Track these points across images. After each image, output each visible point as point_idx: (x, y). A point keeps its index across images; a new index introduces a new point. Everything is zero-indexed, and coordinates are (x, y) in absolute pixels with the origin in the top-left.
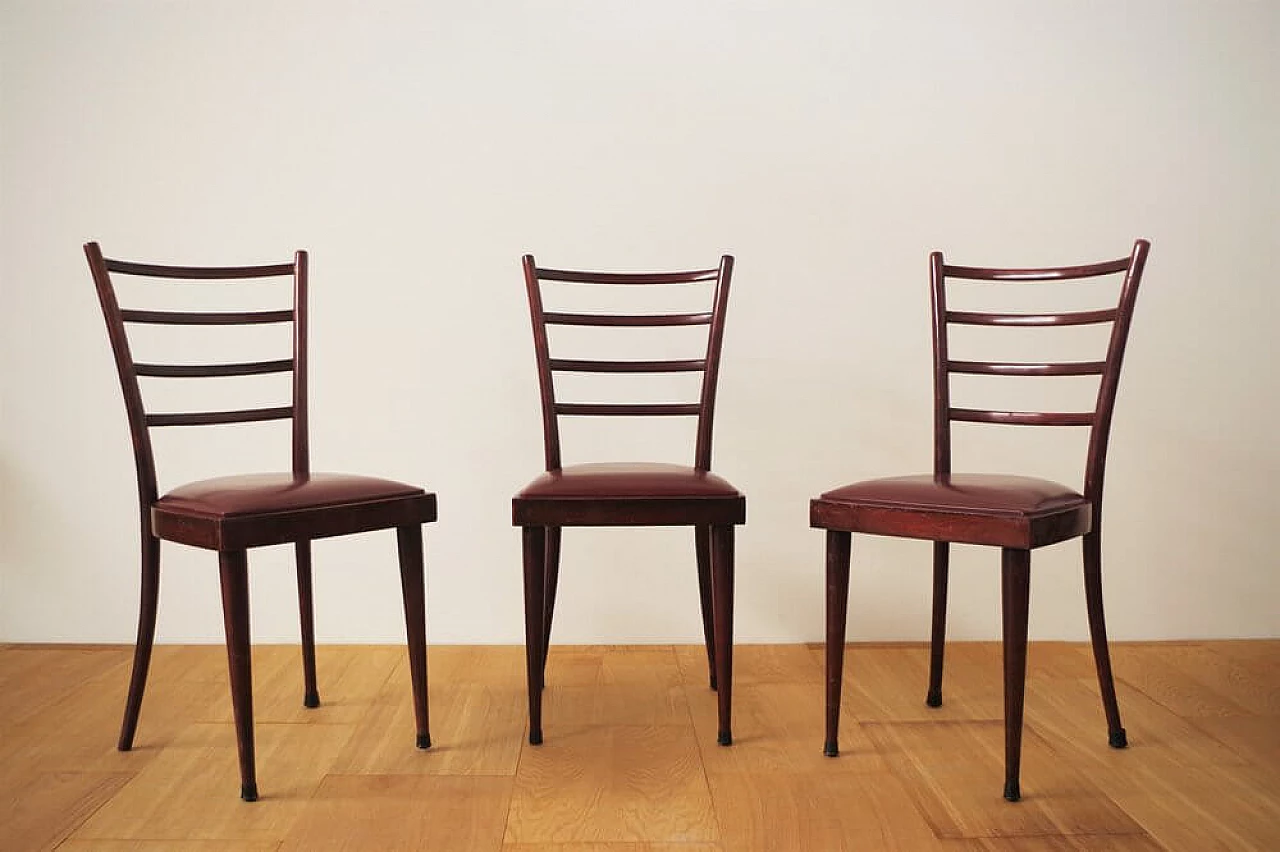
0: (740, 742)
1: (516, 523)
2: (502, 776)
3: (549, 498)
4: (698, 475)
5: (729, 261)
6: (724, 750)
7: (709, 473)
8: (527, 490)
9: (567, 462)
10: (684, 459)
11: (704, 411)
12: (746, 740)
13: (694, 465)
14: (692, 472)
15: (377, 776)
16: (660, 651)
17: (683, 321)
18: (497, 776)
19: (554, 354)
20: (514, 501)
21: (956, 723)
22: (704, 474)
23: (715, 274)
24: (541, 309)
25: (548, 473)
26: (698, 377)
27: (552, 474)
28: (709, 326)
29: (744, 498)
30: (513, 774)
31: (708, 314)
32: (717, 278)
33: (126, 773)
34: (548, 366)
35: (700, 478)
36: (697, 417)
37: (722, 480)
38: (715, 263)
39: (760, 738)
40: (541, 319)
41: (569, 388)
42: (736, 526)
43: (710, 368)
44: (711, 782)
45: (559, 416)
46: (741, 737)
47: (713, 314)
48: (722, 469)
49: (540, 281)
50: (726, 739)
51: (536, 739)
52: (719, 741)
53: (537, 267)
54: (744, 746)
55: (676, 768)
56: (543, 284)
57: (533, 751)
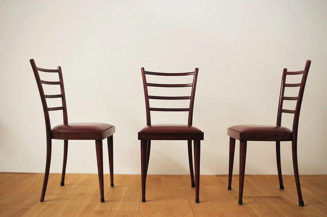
0: (201, 202)
1: (139, 139)
2: (134, 211)
3: (148, 132)
4: (189, 126)
5: (197, 70)
6: (197, 204)
7: (192, 126)
8: (142, 130)
11: (191, 110)
14: (187, 126)
15: (98, 211)
16: (177, 177)
19: (149, 94)
20: (139, 133)
23: (194, 73)
24: (146, 82)
25: (147, 126)
26: (189, 101)
28: (192, 87)
29: (203, 133)
30: (137, 210)
31: (192, 84)
33: (27, 208)
34: (148, 98)
36: (189, 112)
37: (196, 128)
38: (193, 70)
39: (207, 201)
40: (146, 85)
41: (153, 103)
42: (201, 141)
43: (192, 98)
44: (195, 213)
45: (150, 111)
46: (202, 201)
49: (146, 75)
50: (198, 201)
51: (144, 200)
52: (196, 201)
53: (145, 71)
54: (203, 203)
55: (184, 209)
56: (147, 76)
57: (143, 204)
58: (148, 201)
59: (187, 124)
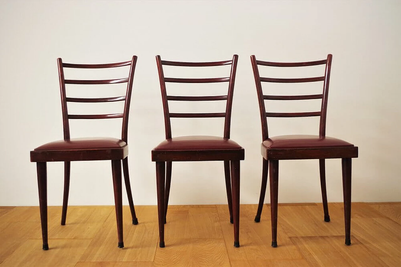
0: (242, 246)
1: (153, 160)
2: (148, 262)
3: (167, 151)
5: (236, 57)
6: (236, 249)
7: (229, 139)
8: (158, 147)
9: (174, 136)
10: (219, 134)
11: (227, 116)
12: (245, 245)
13: (223, 137)
14: (223, 139)
17: (220, 81)
18: (146, 262)
19: (168, 94)
20: (152, 151)
21: (327, 237)
22: (227, 140)
23: (231, 62)
24: (163, 76)
25: (167, 140)
26: (224, 103)
27: (168, 140)
28: (229, 82)
29: (244, 150)
30: (152, 260)
32: (232, 64)
34: (166, 99)
35: (226, 141)
36: (224, 118)
37: (234, 142)
38: (231, 58)
39: (250, 244)
40: (163, 80)
43: (229, 98)
44: (232, 263)
45: (170, 118)
46: (243, 244)
47: (230, 78)
48: (235, 138)
49: (163, 65)
50: (237, 244)
51: (162, 245)
52: (234, 245)
53: (162, 60)
54: (245, 247)
55: (217, 258)
56: (164, 67)
57: (161, 250)
58: (168, 246)
59: (223, 136)
